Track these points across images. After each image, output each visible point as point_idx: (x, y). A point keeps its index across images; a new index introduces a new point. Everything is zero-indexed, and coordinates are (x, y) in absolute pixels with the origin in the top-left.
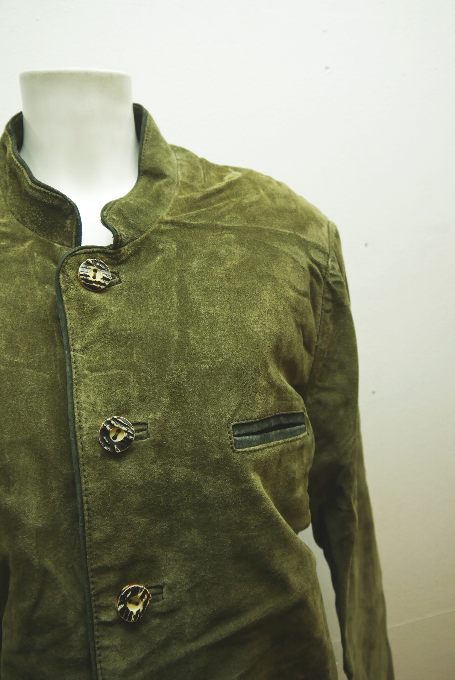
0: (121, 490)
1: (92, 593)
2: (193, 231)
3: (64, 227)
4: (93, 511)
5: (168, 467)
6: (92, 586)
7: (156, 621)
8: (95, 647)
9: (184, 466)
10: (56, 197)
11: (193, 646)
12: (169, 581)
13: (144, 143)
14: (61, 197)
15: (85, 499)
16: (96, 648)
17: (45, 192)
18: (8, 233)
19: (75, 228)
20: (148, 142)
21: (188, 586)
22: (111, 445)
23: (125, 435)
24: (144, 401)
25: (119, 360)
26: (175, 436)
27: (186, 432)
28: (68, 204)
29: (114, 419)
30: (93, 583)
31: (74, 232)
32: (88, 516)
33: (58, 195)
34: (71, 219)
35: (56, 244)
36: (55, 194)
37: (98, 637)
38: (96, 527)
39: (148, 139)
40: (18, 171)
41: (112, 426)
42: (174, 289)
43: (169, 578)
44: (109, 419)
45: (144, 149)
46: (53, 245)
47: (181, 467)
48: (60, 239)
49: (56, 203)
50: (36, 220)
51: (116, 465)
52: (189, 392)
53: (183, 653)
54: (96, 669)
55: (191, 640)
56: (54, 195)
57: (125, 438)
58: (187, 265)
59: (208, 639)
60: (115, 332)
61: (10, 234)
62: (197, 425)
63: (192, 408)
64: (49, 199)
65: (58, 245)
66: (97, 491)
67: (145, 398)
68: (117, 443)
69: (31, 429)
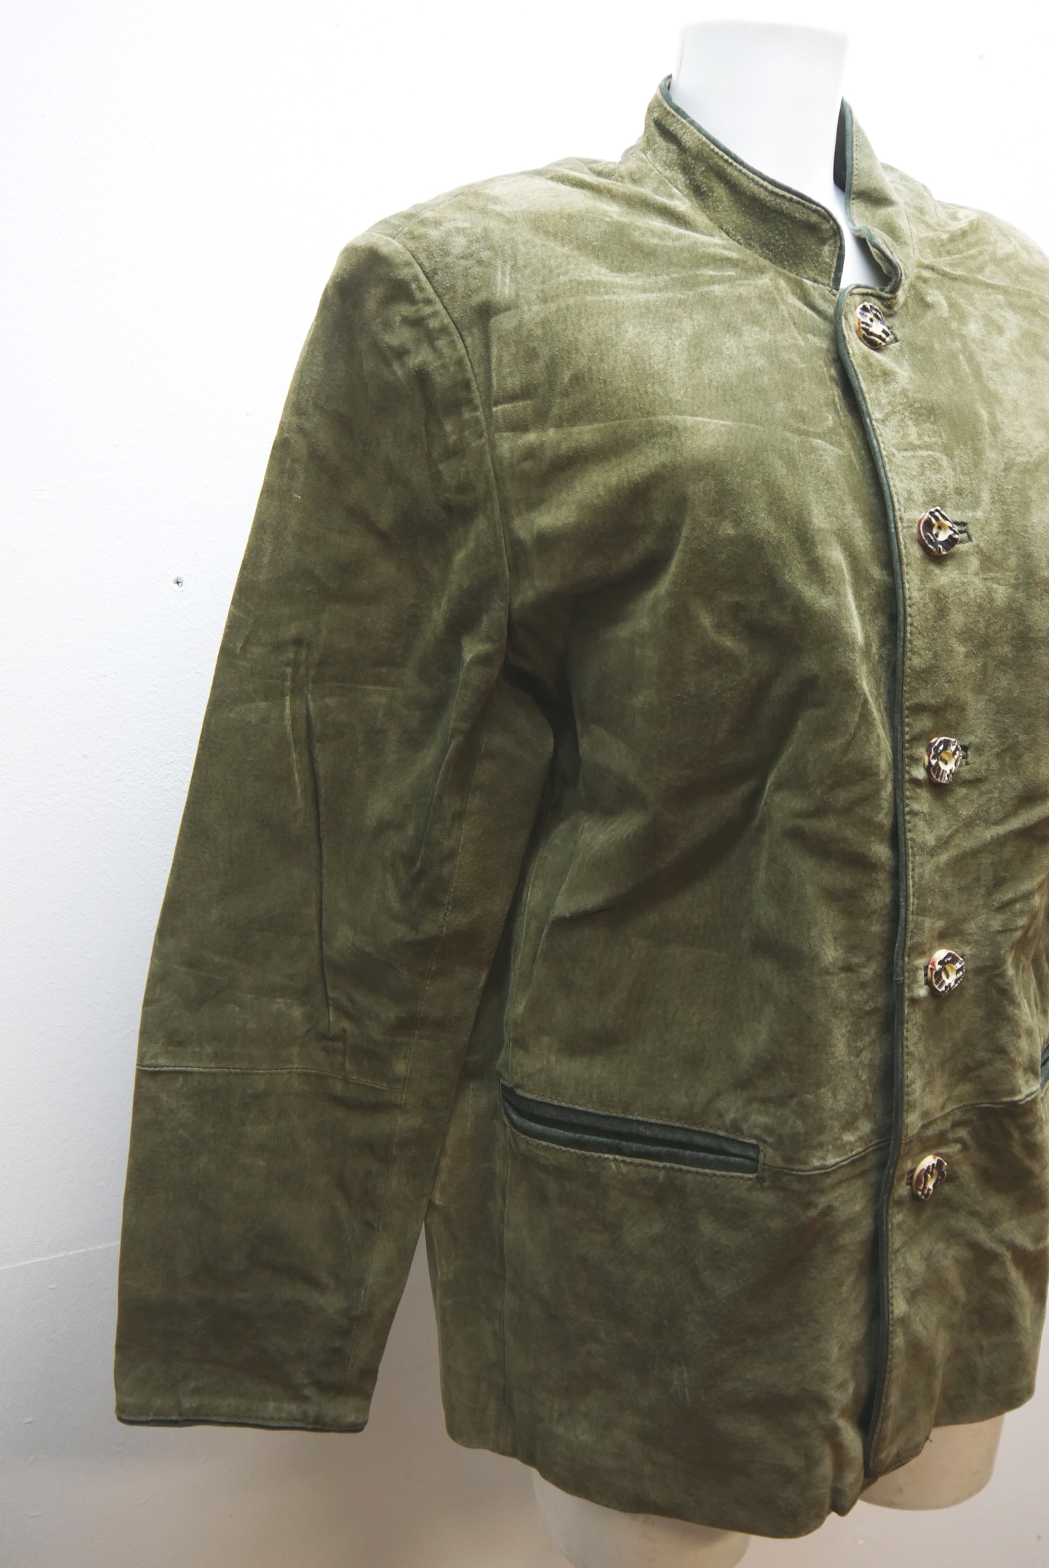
0: (945, 604)
1: (907, 737)
2: (955, 284)
3: (818, 255)
4: (915, 627)
5: (989, 584)
6: (907, 729)
7: (963, 791)
8: (904, 811)
9: (1006, 585)
10: (815, 211)
11: (1001, 830)
12: (977, 740)
13: (854, 149)
14: (823, 211)
15: (909, 609)
16: (906, 812)
17: (798, 203)
18: (734, 260)
19: (836, 258)
20: (858, 148)
21: (996, 749)
22: (935, 543)
23: (951, 532)
24: (961, 494)
25: (926, 439)
26: (996, 544)
27: (1007, 540)
28: (832, 222)
29: (937, 510)
30: (908, 725)
31: (835, 265)
32: (910, 633)
33: (819, 208)
34: (830, 245)
35: (806, 281)
36: (814, 207)
37: (908, 798)
38: (916, 650)
39: (858, 143)
40: (729, 170)
41: (937, 519)
42: (961, 357)
43: (976, 736)
44: (933, 510)
45: (856, 159)
46: (802, 282)
47: (1003, 585)
48: (811, 274)
49: (814, 218)
50: (773, 244)
51: (937, 571)
52: (1008, 490)
53: (989, 836)
54: (906, 839)
55: (996, 823)
56: (812, 208)
57: (950, 537)
58: (965, 328)
59: (1016, 823)
60: (915, 402)
61: (738, 260)
62: (1021, 532)
63: (1013, 510)
64: (803, 213)
65: (809, 283)
66: (920, 602)
67: (962, 490)
68: (942, 543)
69: (837, 517)
